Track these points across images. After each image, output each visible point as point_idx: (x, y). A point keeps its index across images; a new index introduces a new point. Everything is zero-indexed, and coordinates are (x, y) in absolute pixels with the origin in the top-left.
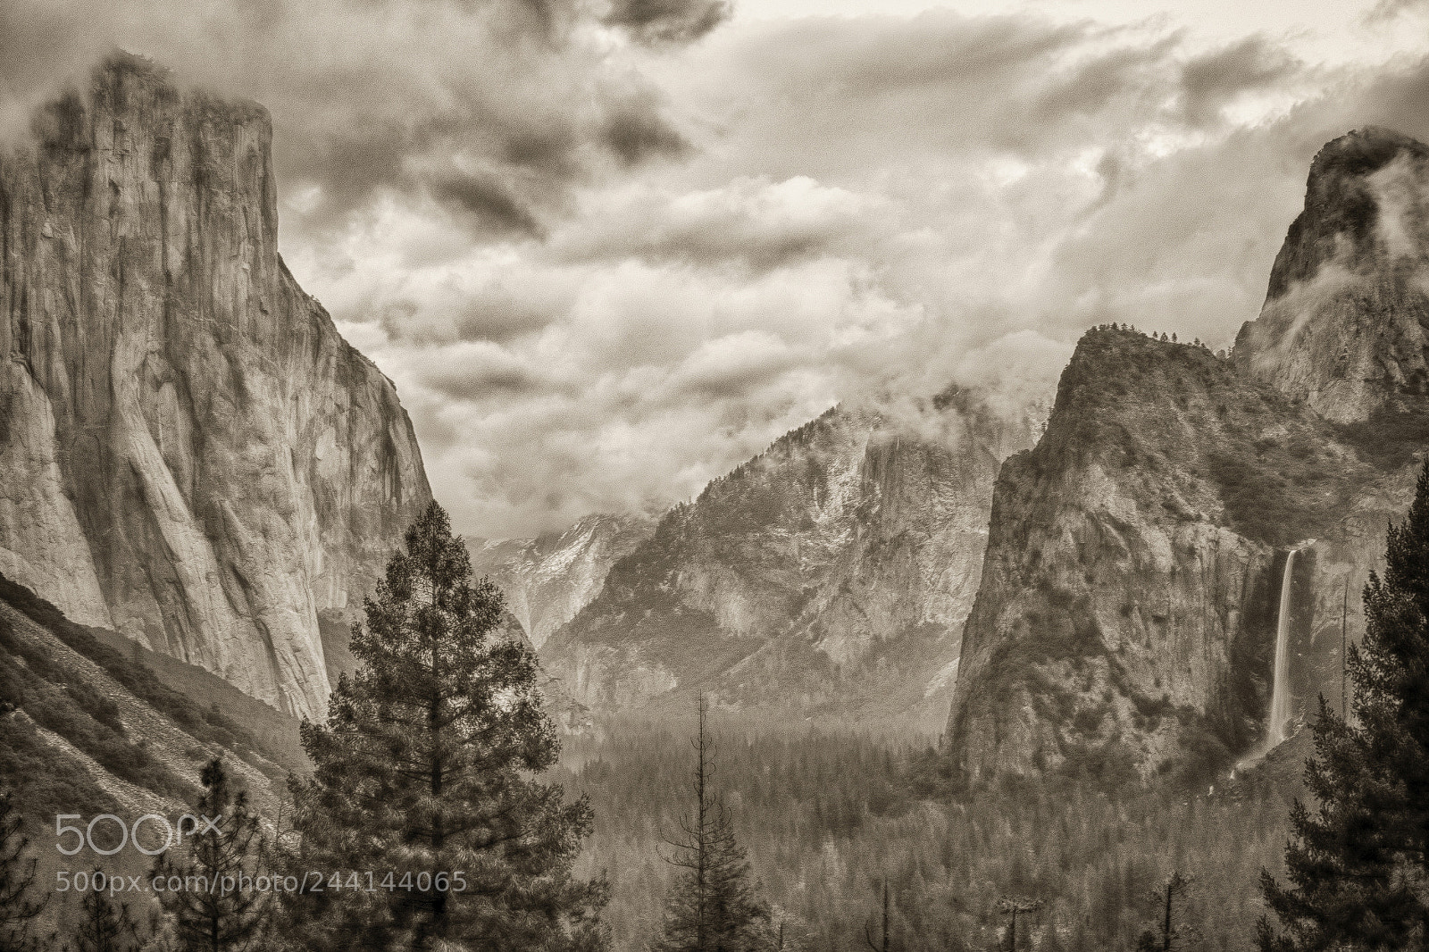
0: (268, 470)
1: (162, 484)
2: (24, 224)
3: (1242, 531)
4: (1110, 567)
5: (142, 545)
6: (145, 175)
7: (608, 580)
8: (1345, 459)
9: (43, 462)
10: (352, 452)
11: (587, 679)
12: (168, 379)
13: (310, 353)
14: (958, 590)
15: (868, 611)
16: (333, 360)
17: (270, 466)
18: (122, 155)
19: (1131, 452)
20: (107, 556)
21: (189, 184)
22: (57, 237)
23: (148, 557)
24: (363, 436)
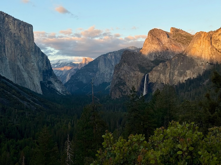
0: (34, 66)
1: (21, 67)
2: (4, 38)
3: (141, 72)
4: (127, 76)
5: (19, 74)
6: (18, 32)
7: (71, 78)
8: (152, 64)
9: (7, 65)
10: (43, 64)
11: (69, 88)
12: (22, 56)
13: (38, 53)
14: (108, 78)
15: (99, 81)
16: (41, 54)
18: (15, 30)
19: (129, 64)
20: (15, 75)
21: (24, 34)
22: (8, 39)
23: (20, 76)
24: (44, 62)
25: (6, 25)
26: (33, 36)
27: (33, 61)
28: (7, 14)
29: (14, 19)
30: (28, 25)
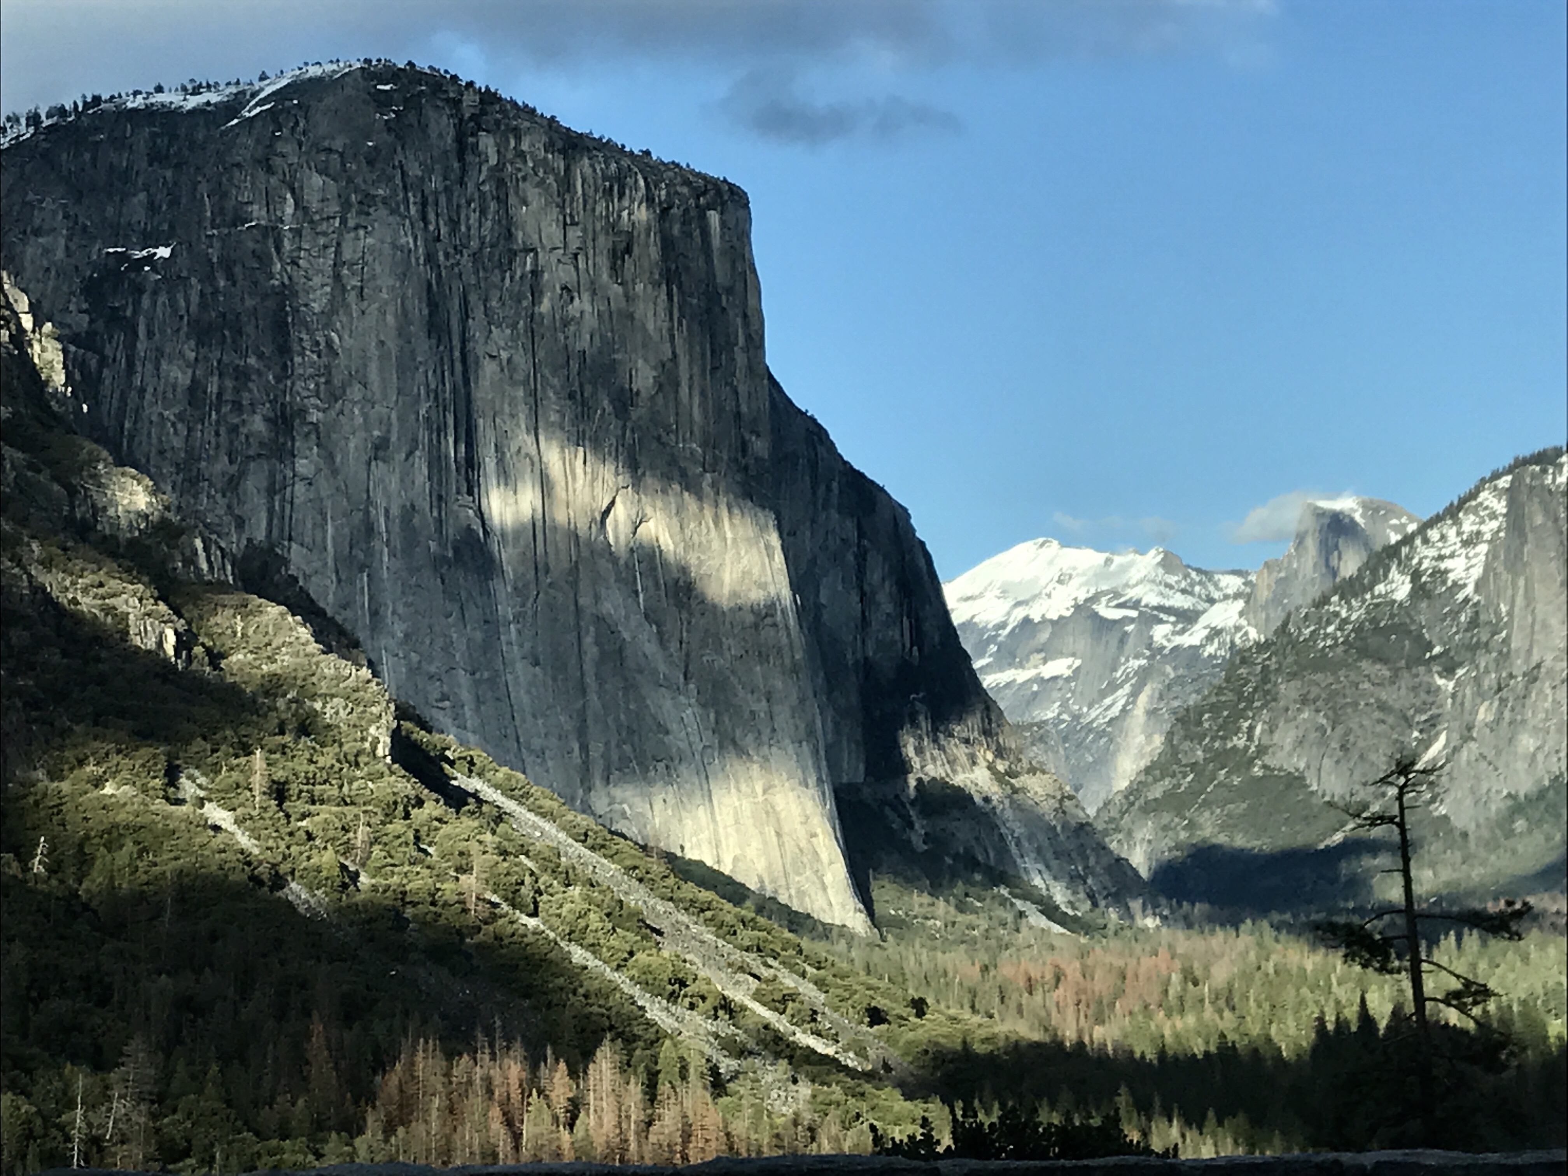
0: (769, 620)
1: (642, 643)
2: (464, 342)
5: (622, 717)
6: (605, 277)
7: (1168, 739)
10: (863, 595)
12: (645, 519)
13: (807, 478)
16: (835, 488)
17: (772, 616)
18: (576, 256)
20: (582, 732)
21: (657, 285)
22: (504, 355)
23: (631, 731)
24: (875, 574)
25: (483, 212)
26: (751, 302)
27: (756, 571)
28: (489, 98)
29: (559, 144)
30: (704, 193)
